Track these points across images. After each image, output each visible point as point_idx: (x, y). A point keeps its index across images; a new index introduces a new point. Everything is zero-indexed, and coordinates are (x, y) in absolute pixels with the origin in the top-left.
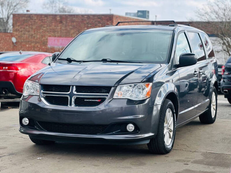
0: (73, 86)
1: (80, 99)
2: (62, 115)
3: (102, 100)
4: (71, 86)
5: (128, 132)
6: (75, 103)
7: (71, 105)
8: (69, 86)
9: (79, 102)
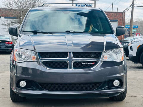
0: (71, 52)
1: (77, 63)
2: (65, 77)
3: (95, 63)
4: (69, 53)
5: (114, 86)
6: (74, 67)
7: (71, 68)
8: (67, 53)
9: (77, 65)
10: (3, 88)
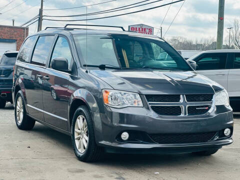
0: (184, 95)
1: (192, 108)
4: (181, 95)
5: (225, 136)
7: (185, 114)
10: (29, 147)
